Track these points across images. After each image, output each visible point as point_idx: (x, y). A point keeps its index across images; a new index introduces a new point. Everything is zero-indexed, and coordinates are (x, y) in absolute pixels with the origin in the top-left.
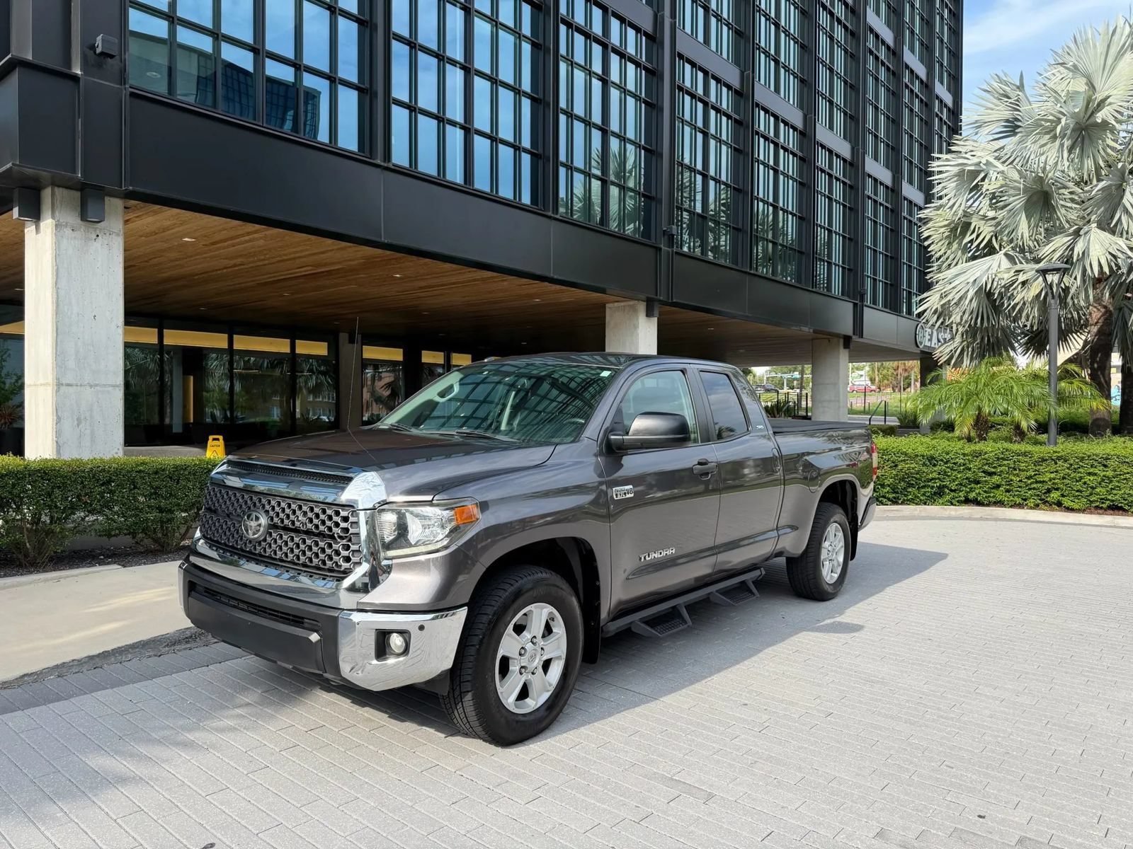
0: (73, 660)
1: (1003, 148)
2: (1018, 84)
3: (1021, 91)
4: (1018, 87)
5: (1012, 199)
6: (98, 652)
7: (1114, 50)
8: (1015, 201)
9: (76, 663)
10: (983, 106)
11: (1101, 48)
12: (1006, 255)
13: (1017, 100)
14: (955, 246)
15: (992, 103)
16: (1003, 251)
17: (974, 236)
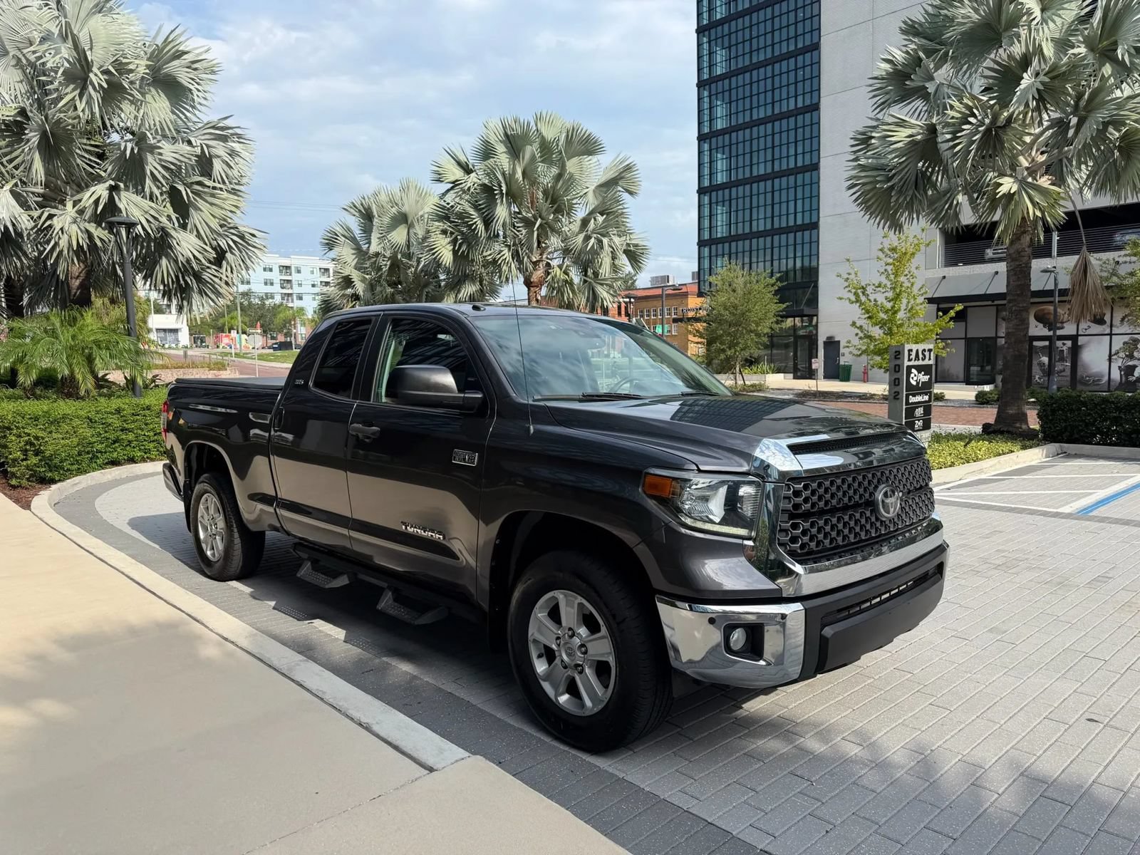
16: (7, 187)
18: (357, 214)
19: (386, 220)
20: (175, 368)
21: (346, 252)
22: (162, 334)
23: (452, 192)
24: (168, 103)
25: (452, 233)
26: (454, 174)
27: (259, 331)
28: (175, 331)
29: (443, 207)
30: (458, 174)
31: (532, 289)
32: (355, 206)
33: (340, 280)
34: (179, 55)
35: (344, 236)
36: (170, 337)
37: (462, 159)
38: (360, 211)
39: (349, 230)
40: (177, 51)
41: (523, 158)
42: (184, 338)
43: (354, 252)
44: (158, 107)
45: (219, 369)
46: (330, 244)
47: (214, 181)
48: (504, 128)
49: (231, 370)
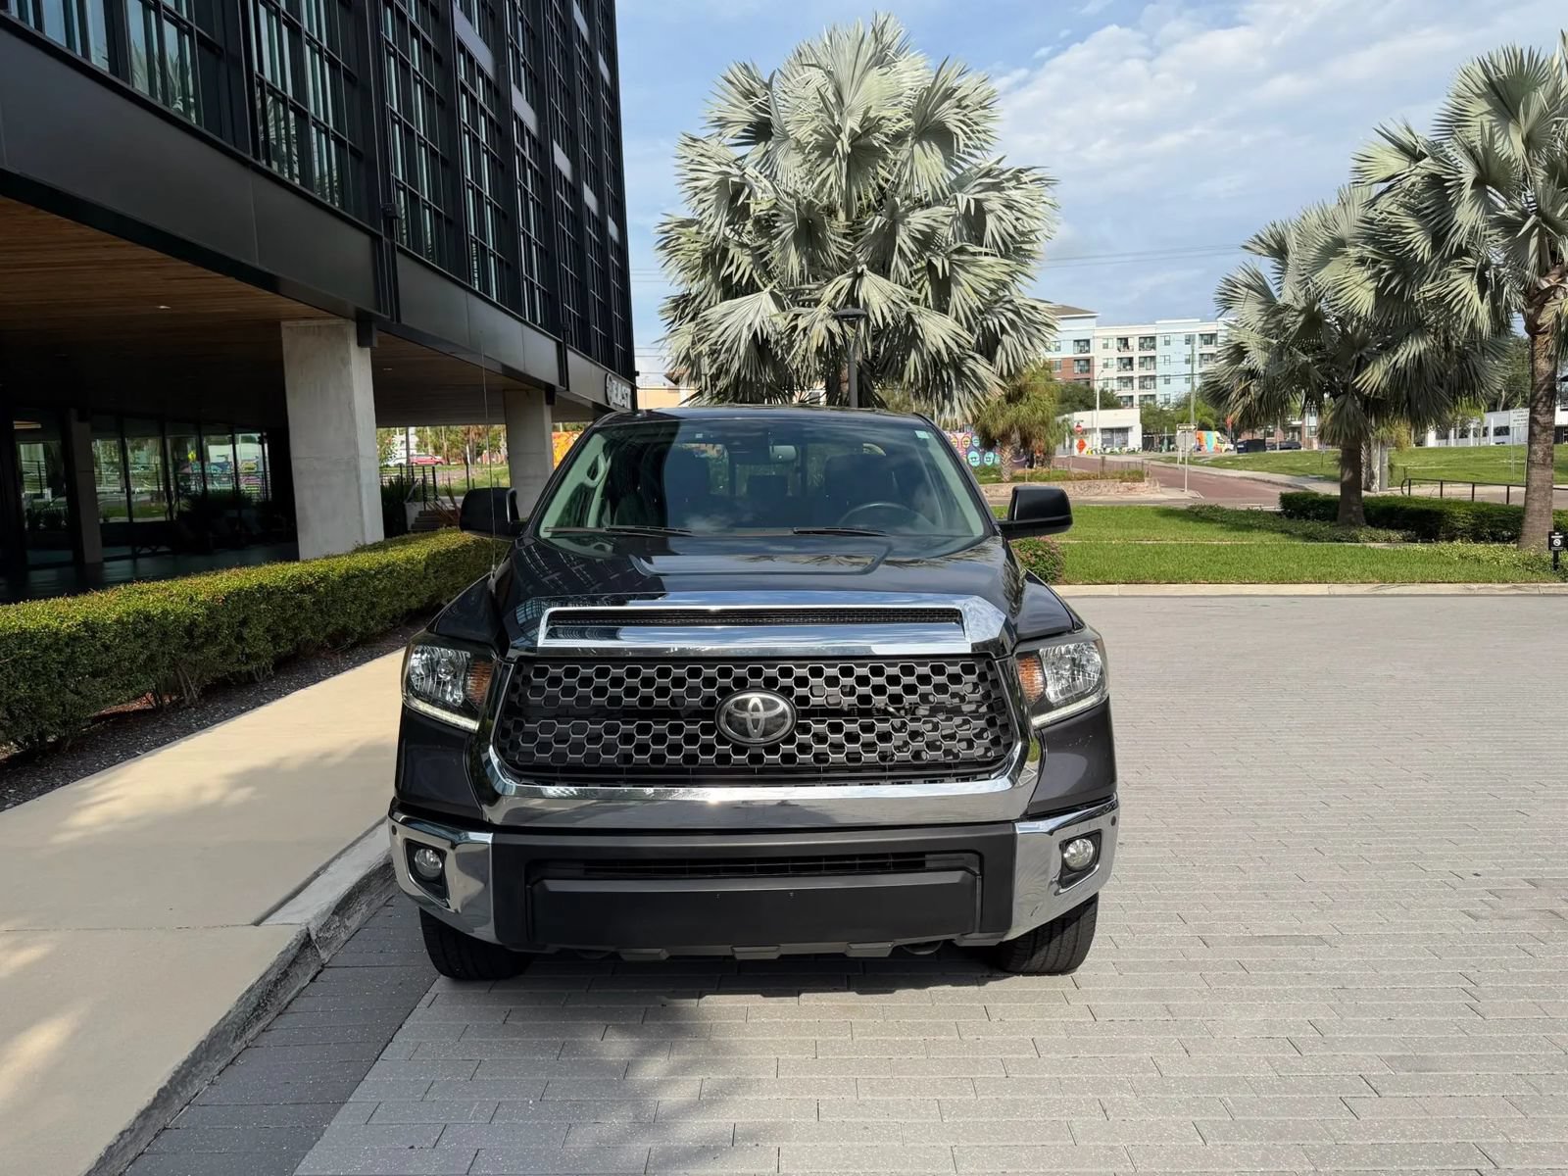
0: (122, 1134)
1: (745, 157)
2: (767, 82)
3: (768, 89)
4: (766, 85)
5: (785, 225)
6: (151, 1098)
7: (862, 61)
8: (787, 228)
9: (128, 1137)
10: (728, 101)
11: (849, 56)
12: (772, 293)
13: (766, 101)
14: (709, 277)
15: (735, 97)
16: (768, 289)
17: (733, 268)
18: (1264, 252)
19: (1312, 253)
20: (1079, 479)
21: (1250, 311)
22: (1108, 436)
23: (1386, 196)
24: (941, 157)
25: (1375, 262)
26: (1387, 167)
27: (1193, 427)
28: (1124, 430)
29: (1371, 222)
30: (1397, 163)
31: (1539, 337)
32: (1261, 240)
33: (1231, 351)
34: (948, 95)
35: (1248, 286)
36: (1118, 438)
37: (1406, 138)
38: (1269, 246)
39: (1257, 276)
40: (947, 90)
41: (1526, 115)
42: (1135, 439)
43: (1261, 307)
44: (927, 166)
45: (1134, 480)
46: (1227, 301)
47: (986, 247)
48: (1486, 71)
49: (1149, 482)
